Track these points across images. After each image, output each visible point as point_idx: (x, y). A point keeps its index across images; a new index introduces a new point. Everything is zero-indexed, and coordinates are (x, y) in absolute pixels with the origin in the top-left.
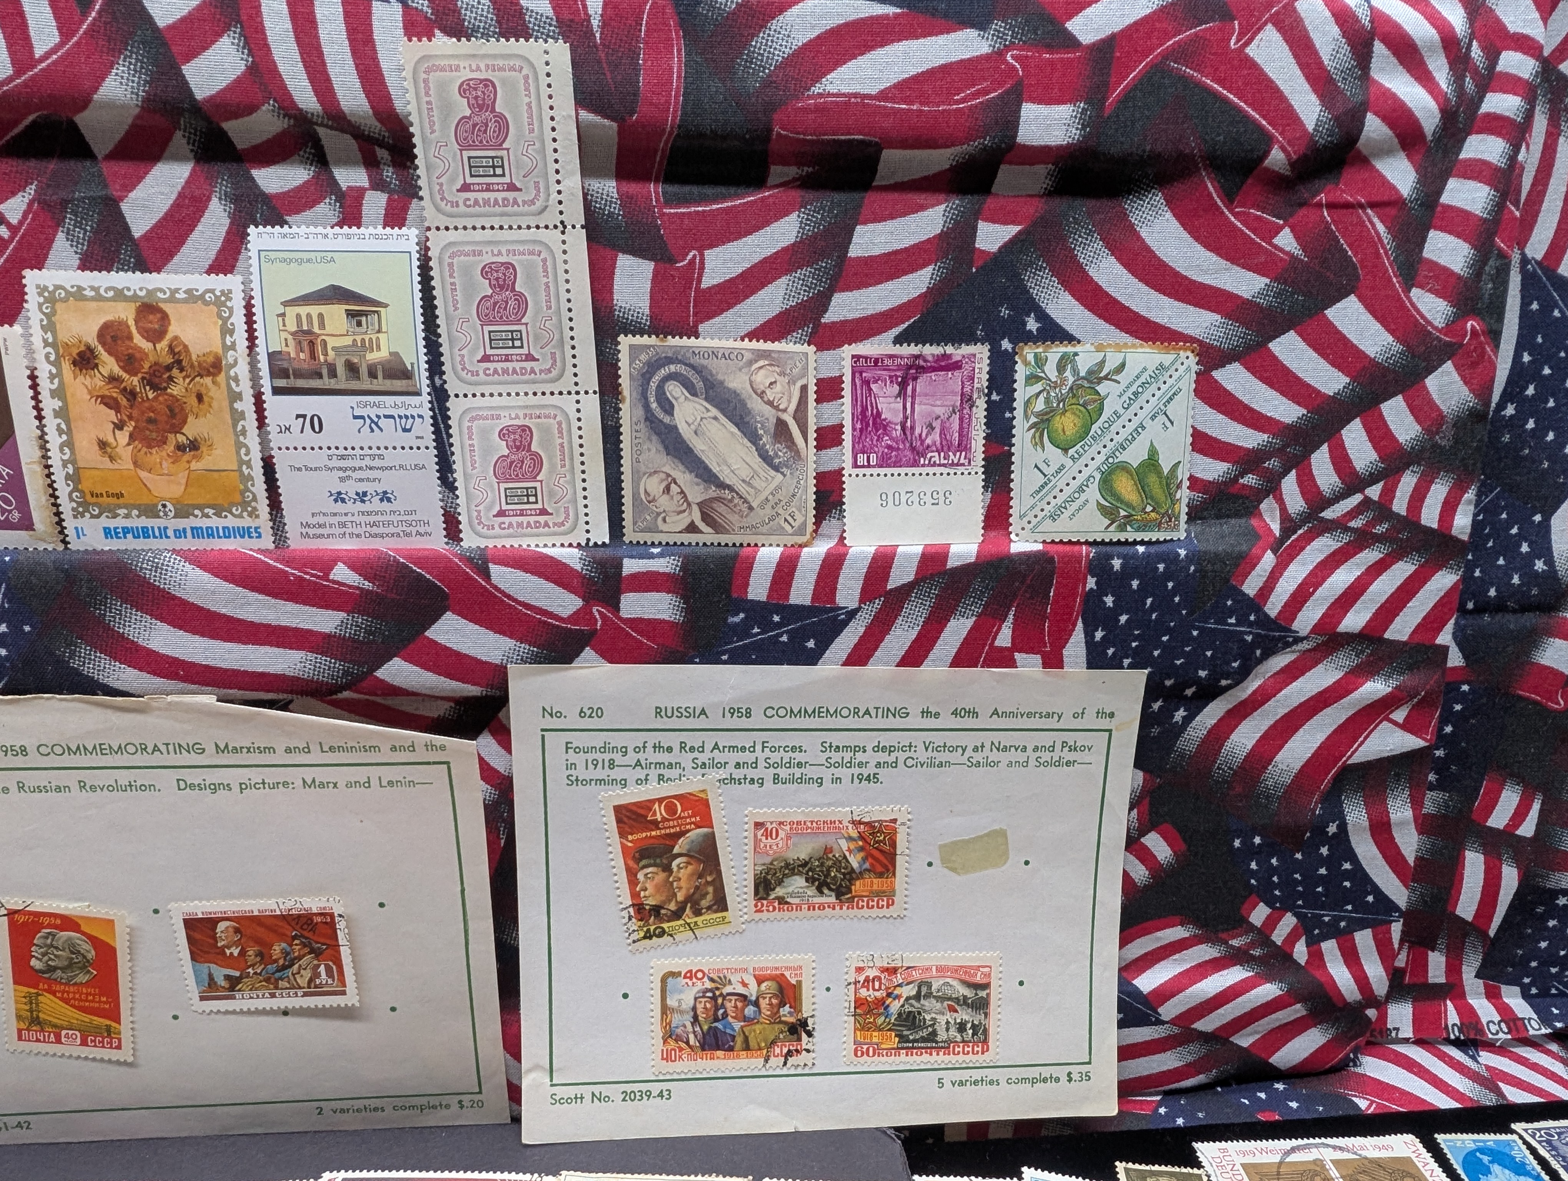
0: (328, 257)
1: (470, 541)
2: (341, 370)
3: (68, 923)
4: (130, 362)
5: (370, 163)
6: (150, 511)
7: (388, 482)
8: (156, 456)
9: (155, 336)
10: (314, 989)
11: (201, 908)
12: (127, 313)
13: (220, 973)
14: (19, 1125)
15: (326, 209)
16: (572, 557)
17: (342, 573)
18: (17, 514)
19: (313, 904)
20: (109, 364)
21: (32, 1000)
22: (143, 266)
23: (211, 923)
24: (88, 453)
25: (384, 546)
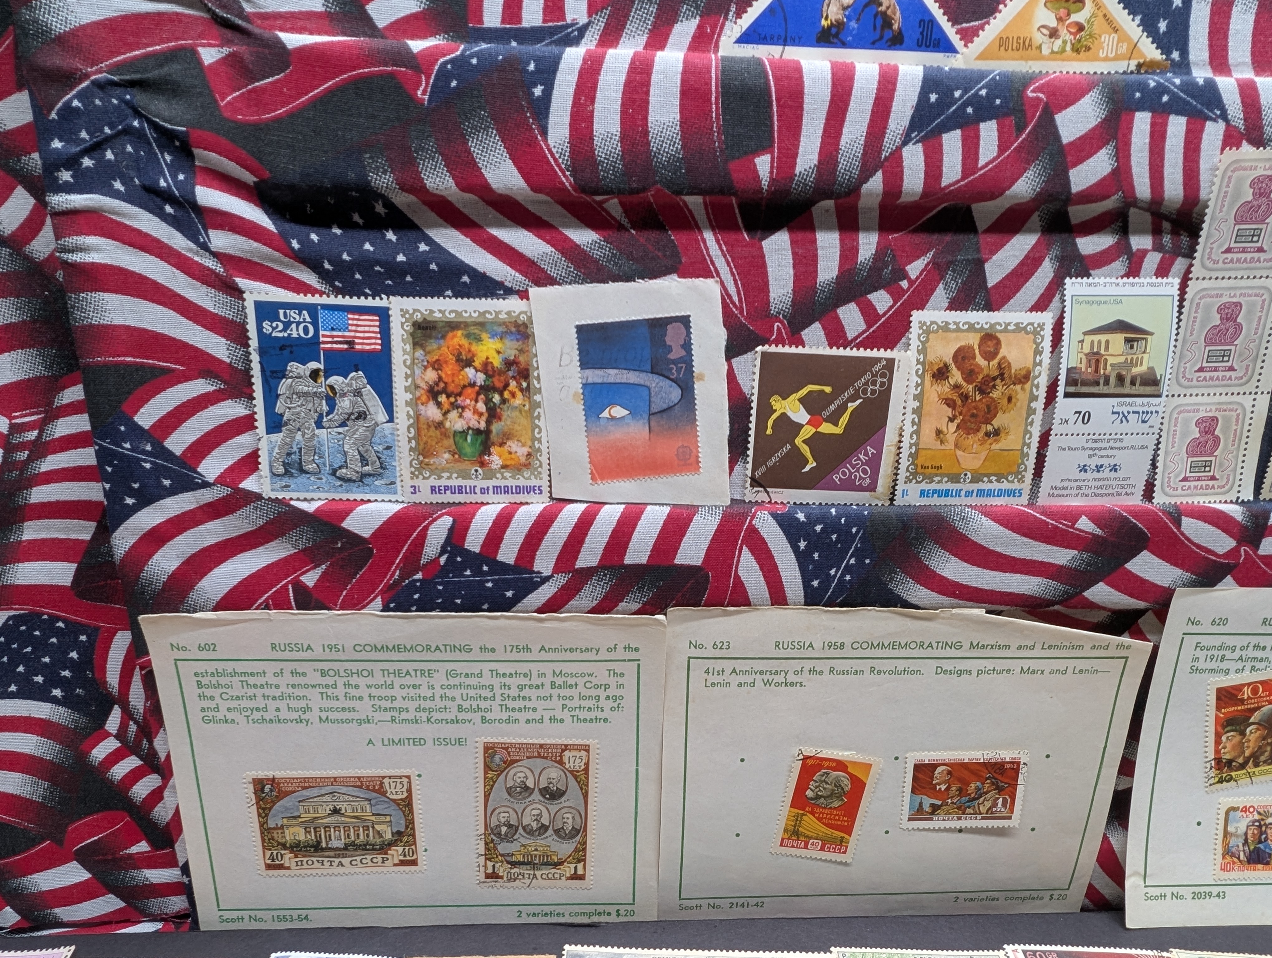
0: (1117, 300)
1: (1160, 499)
2: (1113, 380)
3: (840, 765)
4: (969, 375)
5: (1157, 232)
6: (955, 478)
7: (1120, 457)
8: (972, 440)
9: (989, 356)
10: (990, 814)
11: (927, 757)
12: (973, 340)
13: (927, 802)
14: (757, 905)
15: (1119, 265)
16: (1236, 512)
17: (1084, 524)
18: (868, 481)
19: (1007, 755)
20: (956, 376)
21: (798, 819)
22: (990, 307)
23: (933, 767)
24: (928, 437)
25: (1108, 503)
